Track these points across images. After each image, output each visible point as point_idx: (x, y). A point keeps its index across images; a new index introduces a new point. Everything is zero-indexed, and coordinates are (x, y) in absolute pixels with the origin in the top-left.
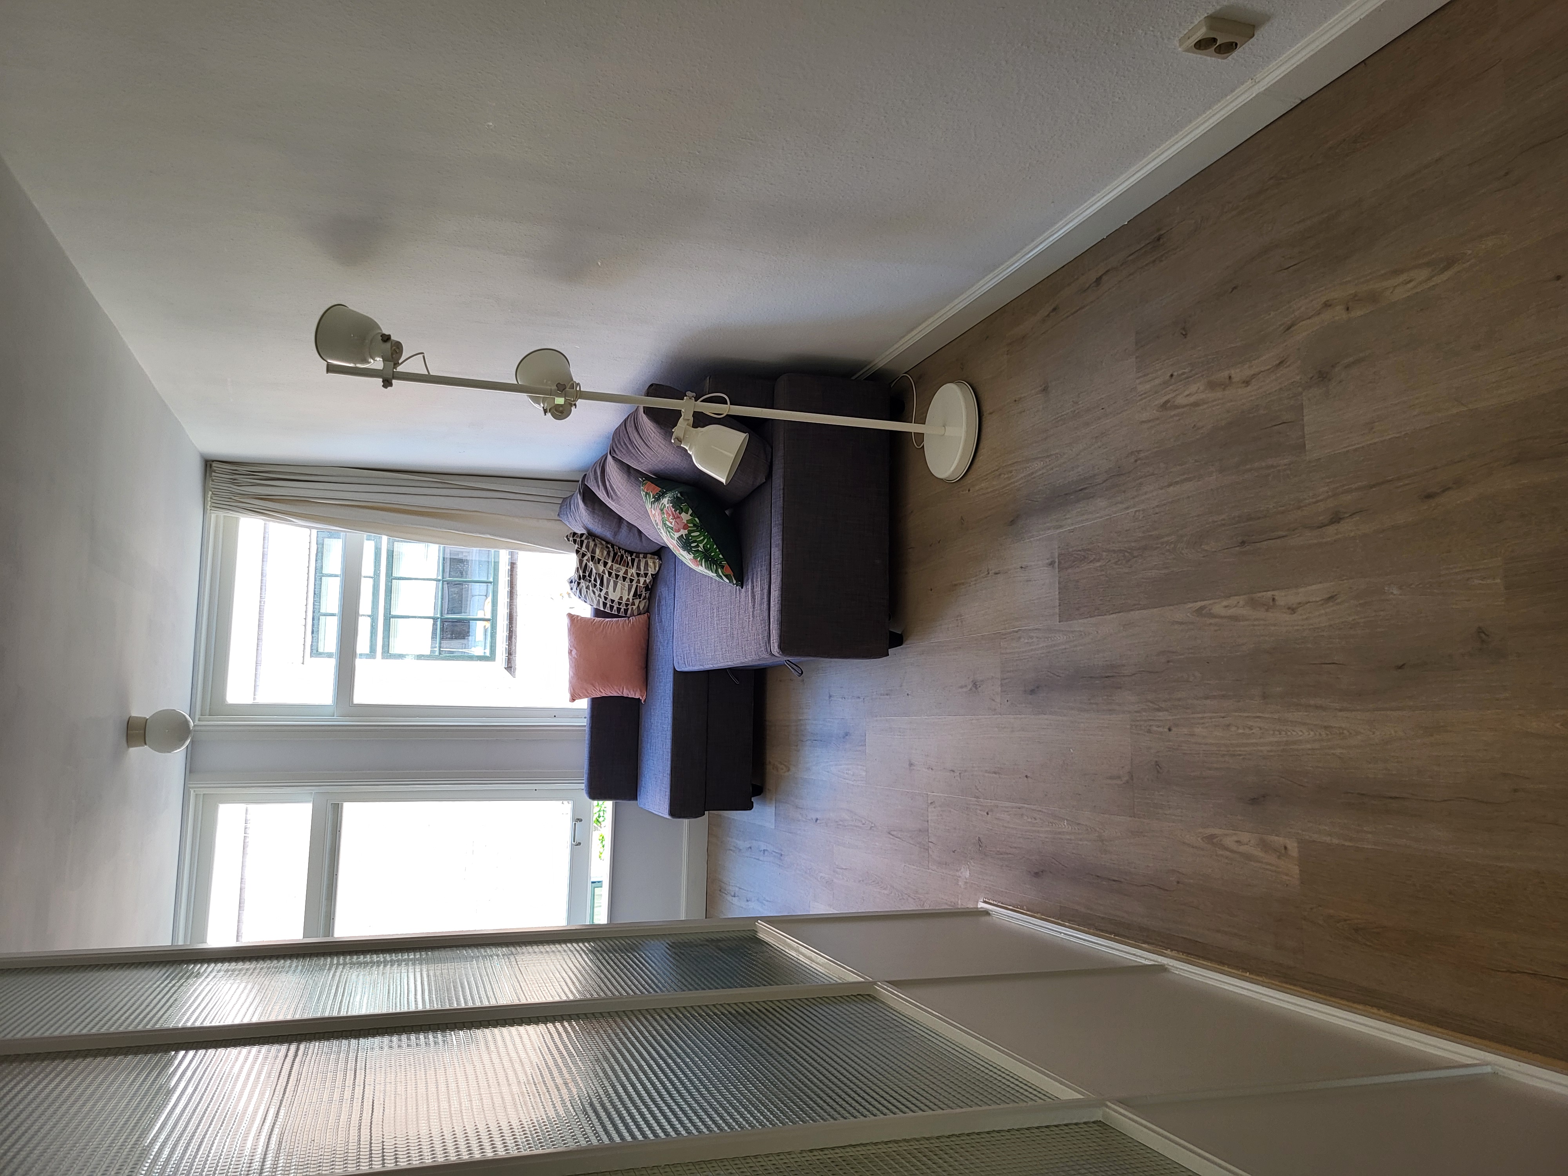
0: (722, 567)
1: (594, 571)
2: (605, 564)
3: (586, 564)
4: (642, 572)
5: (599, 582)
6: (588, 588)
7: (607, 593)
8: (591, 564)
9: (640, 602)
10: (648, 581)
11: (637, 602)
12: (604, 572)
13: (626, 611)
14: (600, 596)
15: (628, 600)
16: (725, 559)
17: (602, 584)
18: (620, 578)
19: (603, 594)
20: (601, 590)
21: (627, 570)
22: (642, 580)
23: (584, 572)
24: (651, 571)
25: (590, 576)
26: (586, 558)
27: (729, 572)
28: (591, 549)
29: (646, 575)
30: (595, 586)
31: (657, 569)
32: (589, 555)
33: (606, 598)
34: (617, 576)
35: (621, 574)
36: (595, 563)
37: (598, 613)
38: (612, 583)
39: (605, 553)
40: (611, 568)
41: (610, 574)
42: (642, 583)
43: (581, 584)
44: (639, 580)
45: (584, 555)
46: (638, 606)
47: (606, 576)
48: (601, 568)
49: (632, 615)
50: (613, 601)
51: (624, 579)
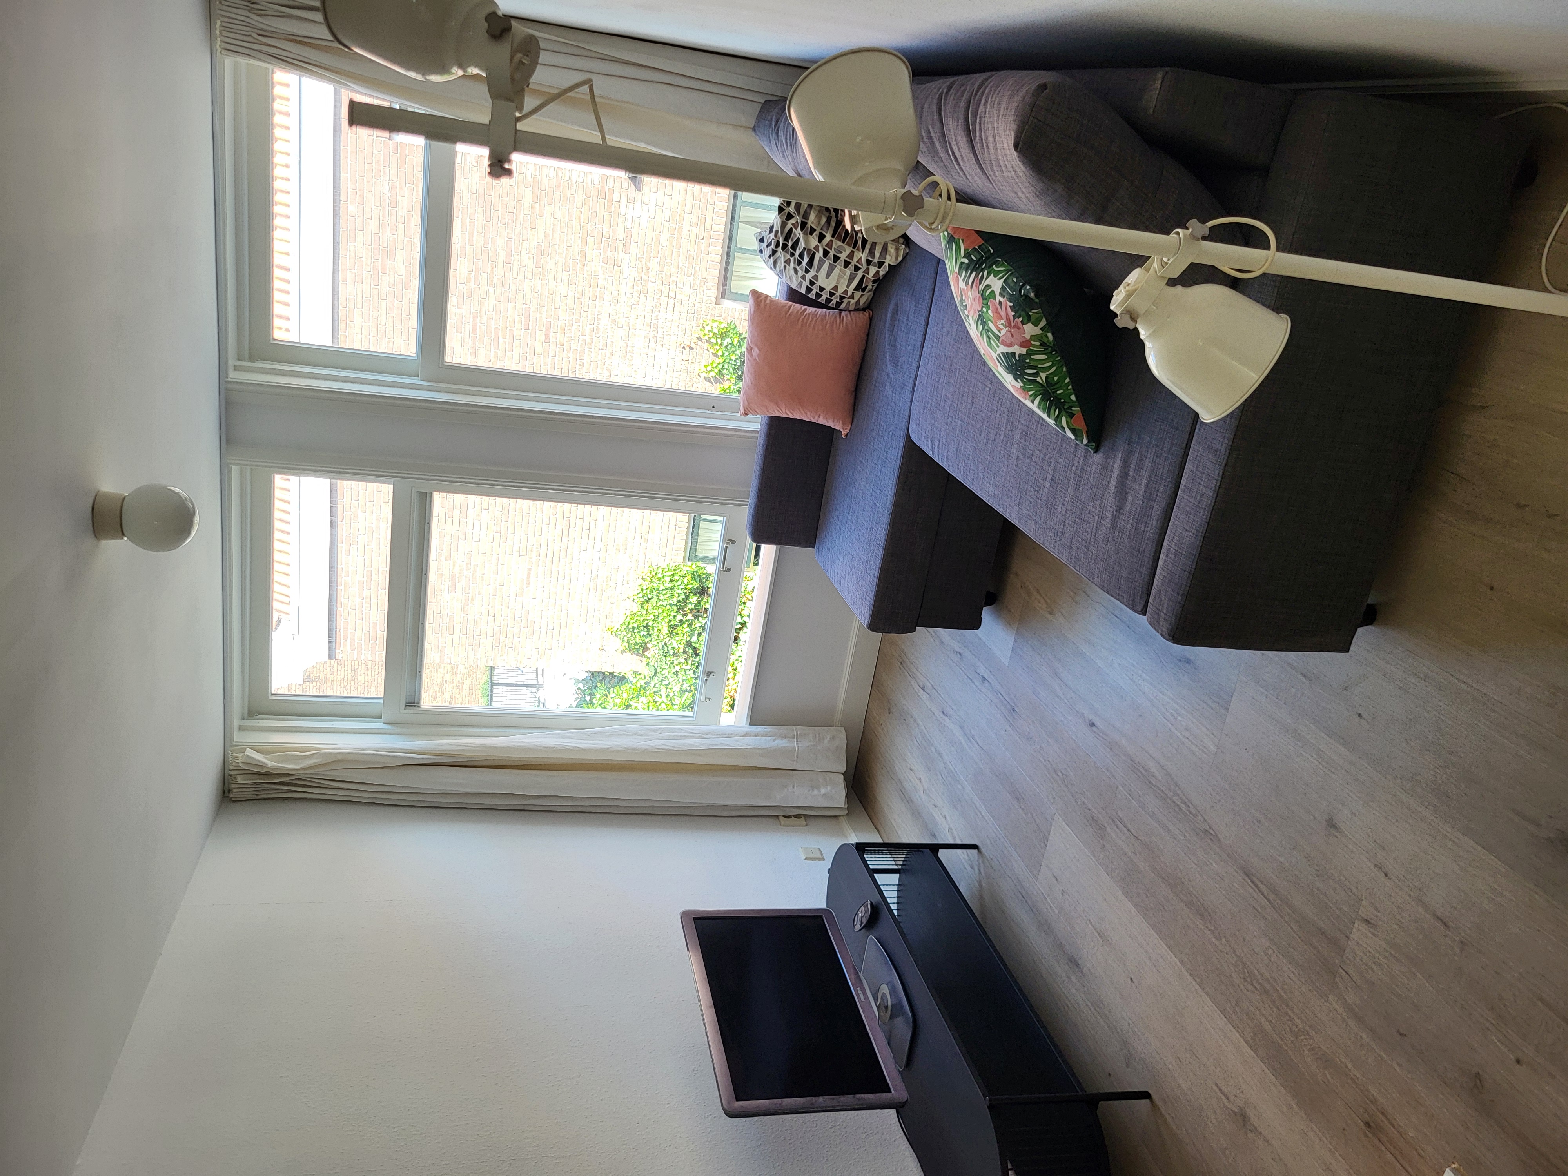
0: (1071, 415)
1: (802, 244)
2: (821, 237)
3: (791, 230)
4: (876, 260)
5: (806, 260)
6: (787, 262)
7: (816, 277)
8: (798, 232)
9: (862, 295)
10: (881, 273)
11: (858, 295)
12: (816, 248)
13: (838, 304)
14: (803, 277)
15: (846, 292)
16: (1080, 402)
17: (811, 263)
18: (840, 263)
19: (809, 276)
20: (807, 271)
21: (852, 252)
22: (873, 270)
23: (786, 239)
24: (890, 260)
25: (794, 247)
26: (792, 221)
27: (1081, 425)
28: (802, 211)
29: (880, 264)
30: (799, 263)
31: (900, 259)
32: (797, 219)
33: (812, 283)
34: (836, 259)
35: (843, 256)
36: (805, 234)
37: (793, 295)
38: (826, 266)
39: (824, 220)
40: (829, 245)
41: (826, 253)
42: (870, 276)
43: (778, 254)
44: (868, 269)
45: (790, 216)
46: (858, 301)
47: (820, 254)
48: (814, 241)
49: (847, 309)
50: (822, 289)
51: (846, 264)
